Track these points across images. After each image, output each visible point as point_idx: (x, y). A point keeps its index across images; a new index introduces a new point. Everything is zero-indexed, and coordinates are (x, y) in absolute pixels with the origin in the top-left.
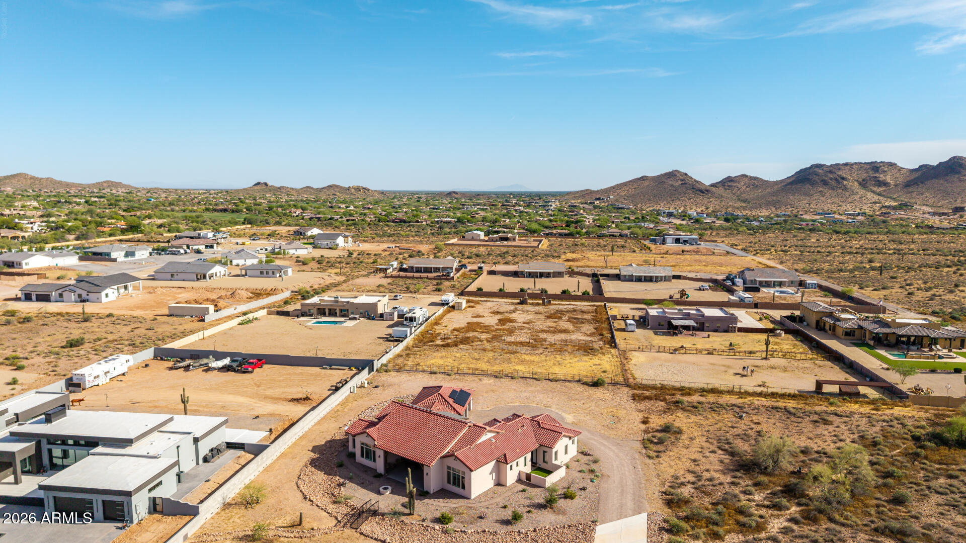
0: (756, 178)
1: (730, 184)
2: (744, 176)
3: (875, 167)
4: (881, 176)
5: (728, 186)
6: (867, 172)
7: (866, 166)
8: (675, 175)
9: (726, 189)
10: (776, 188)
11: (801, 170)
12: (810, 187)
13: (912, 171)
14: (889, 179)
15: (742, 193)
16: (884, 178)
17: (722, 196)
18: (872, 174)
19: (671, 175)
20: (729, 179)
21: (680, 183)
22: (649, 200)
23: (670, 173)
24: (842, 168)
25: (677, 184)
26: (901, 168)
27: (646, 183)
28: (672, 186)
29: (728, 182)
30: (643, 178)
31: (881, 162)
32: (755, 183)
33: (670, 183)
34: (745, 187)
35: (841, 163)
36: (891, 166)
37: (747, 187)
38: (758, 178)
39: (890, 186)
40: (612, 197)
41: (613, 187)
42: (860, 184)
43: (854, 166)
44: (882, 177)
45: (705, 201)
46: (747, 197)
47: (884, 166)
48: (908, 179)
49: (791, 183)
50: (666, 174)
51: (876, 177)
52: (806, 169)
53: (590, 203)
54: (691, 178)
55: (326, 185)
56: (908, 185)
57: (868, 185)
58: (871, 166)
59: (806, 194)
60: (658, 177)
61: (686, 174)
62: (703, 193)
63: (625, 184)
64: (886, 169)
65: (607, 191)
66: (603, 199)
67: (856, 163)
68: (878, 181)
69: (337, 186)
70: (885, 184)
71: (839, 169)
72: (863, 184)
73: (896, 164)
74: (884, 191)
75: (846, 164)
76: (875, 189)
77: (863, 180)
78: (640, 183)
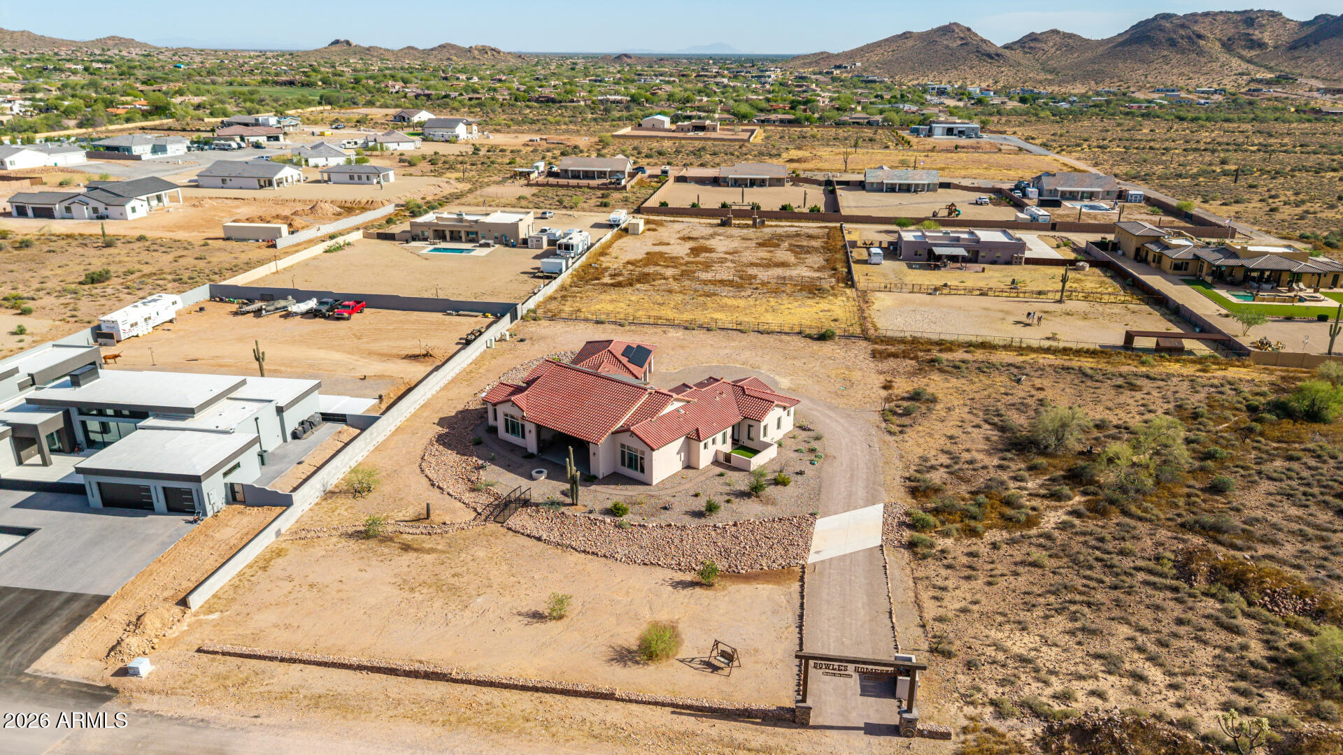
0: (1071, 36)
1: (1032, 45)
2: (1055, 32)
3: (1249, 18)
4: (1257, 32)
5: (1030, 48)
6: (1236, 27)
7: (1235, 17)
8: (953, 31)
9: (1025, 53)
10: (1100, 50)
11: (1140, 25)
12: (1150, 50)
13: (1303, 24)
14: (1267, 38)
15: (1049, 59)
16: (1260, 36)
17: (1019, 64)
18: (1243, 29)
19: (947, 30)
20: (1033, 37)
21: (959, 43)
22: (913, 69)
23: (946, 27)
24: (1201, 19)
25: (955, 45)
26: (1288, 20)
27: (910, 43)
28: (947, 47)
29: (1030, 43)
30: (906, 36)
31: (1259, 11)
32: (1068, 42)
33: (945, 42)
34: (1054, 49)
35: (1200, 12)
36: (1273, 16)
37: (1057, 49)
38: (1075, 35)
39: (1266, 48)
40: (858, 64)
41: (861, 49)
42: (1224, 45)
43: (1218, 18)
44: (1257, 34)
45: (994, 71)
46: (1055, 66)
47: (1262, 17)
48: (1296, 37)
49: (1123, 44)
50: (939, 29)
51: (1248, 34)
52: (1147, 21)
53: (827, 73)
54: (976, 35)
55: (436, 45)
56: (1293, 47)
57: (1234, 46)
58: (1244, 17)
59: (1142, 61)
60: (928, 33)
61: (969, 29)
62: (992, 58)
63: (878, 44)
64: (1264, 22)
65: (852, 55)
66: (846, 67)
67: (1222, 12)
68: (1251, 40)
69: (453, 47)
70: (1261, 45)
71: (1196, 22)
72: (1228, 45)
73: (1281, 14)
74: (1258, 56)
75: (1207, 14)
76: (1245, 53)
77: (1229, 39)
78: (900, 42)
